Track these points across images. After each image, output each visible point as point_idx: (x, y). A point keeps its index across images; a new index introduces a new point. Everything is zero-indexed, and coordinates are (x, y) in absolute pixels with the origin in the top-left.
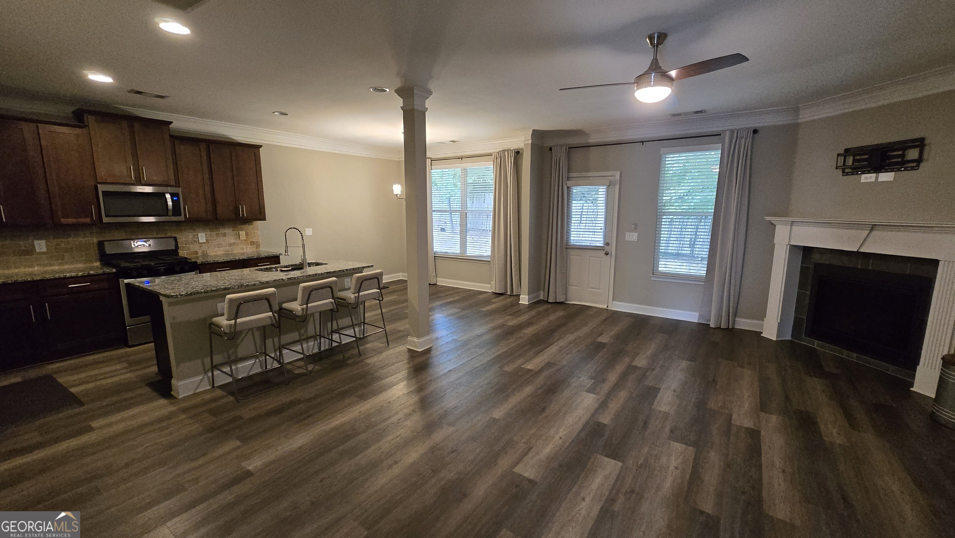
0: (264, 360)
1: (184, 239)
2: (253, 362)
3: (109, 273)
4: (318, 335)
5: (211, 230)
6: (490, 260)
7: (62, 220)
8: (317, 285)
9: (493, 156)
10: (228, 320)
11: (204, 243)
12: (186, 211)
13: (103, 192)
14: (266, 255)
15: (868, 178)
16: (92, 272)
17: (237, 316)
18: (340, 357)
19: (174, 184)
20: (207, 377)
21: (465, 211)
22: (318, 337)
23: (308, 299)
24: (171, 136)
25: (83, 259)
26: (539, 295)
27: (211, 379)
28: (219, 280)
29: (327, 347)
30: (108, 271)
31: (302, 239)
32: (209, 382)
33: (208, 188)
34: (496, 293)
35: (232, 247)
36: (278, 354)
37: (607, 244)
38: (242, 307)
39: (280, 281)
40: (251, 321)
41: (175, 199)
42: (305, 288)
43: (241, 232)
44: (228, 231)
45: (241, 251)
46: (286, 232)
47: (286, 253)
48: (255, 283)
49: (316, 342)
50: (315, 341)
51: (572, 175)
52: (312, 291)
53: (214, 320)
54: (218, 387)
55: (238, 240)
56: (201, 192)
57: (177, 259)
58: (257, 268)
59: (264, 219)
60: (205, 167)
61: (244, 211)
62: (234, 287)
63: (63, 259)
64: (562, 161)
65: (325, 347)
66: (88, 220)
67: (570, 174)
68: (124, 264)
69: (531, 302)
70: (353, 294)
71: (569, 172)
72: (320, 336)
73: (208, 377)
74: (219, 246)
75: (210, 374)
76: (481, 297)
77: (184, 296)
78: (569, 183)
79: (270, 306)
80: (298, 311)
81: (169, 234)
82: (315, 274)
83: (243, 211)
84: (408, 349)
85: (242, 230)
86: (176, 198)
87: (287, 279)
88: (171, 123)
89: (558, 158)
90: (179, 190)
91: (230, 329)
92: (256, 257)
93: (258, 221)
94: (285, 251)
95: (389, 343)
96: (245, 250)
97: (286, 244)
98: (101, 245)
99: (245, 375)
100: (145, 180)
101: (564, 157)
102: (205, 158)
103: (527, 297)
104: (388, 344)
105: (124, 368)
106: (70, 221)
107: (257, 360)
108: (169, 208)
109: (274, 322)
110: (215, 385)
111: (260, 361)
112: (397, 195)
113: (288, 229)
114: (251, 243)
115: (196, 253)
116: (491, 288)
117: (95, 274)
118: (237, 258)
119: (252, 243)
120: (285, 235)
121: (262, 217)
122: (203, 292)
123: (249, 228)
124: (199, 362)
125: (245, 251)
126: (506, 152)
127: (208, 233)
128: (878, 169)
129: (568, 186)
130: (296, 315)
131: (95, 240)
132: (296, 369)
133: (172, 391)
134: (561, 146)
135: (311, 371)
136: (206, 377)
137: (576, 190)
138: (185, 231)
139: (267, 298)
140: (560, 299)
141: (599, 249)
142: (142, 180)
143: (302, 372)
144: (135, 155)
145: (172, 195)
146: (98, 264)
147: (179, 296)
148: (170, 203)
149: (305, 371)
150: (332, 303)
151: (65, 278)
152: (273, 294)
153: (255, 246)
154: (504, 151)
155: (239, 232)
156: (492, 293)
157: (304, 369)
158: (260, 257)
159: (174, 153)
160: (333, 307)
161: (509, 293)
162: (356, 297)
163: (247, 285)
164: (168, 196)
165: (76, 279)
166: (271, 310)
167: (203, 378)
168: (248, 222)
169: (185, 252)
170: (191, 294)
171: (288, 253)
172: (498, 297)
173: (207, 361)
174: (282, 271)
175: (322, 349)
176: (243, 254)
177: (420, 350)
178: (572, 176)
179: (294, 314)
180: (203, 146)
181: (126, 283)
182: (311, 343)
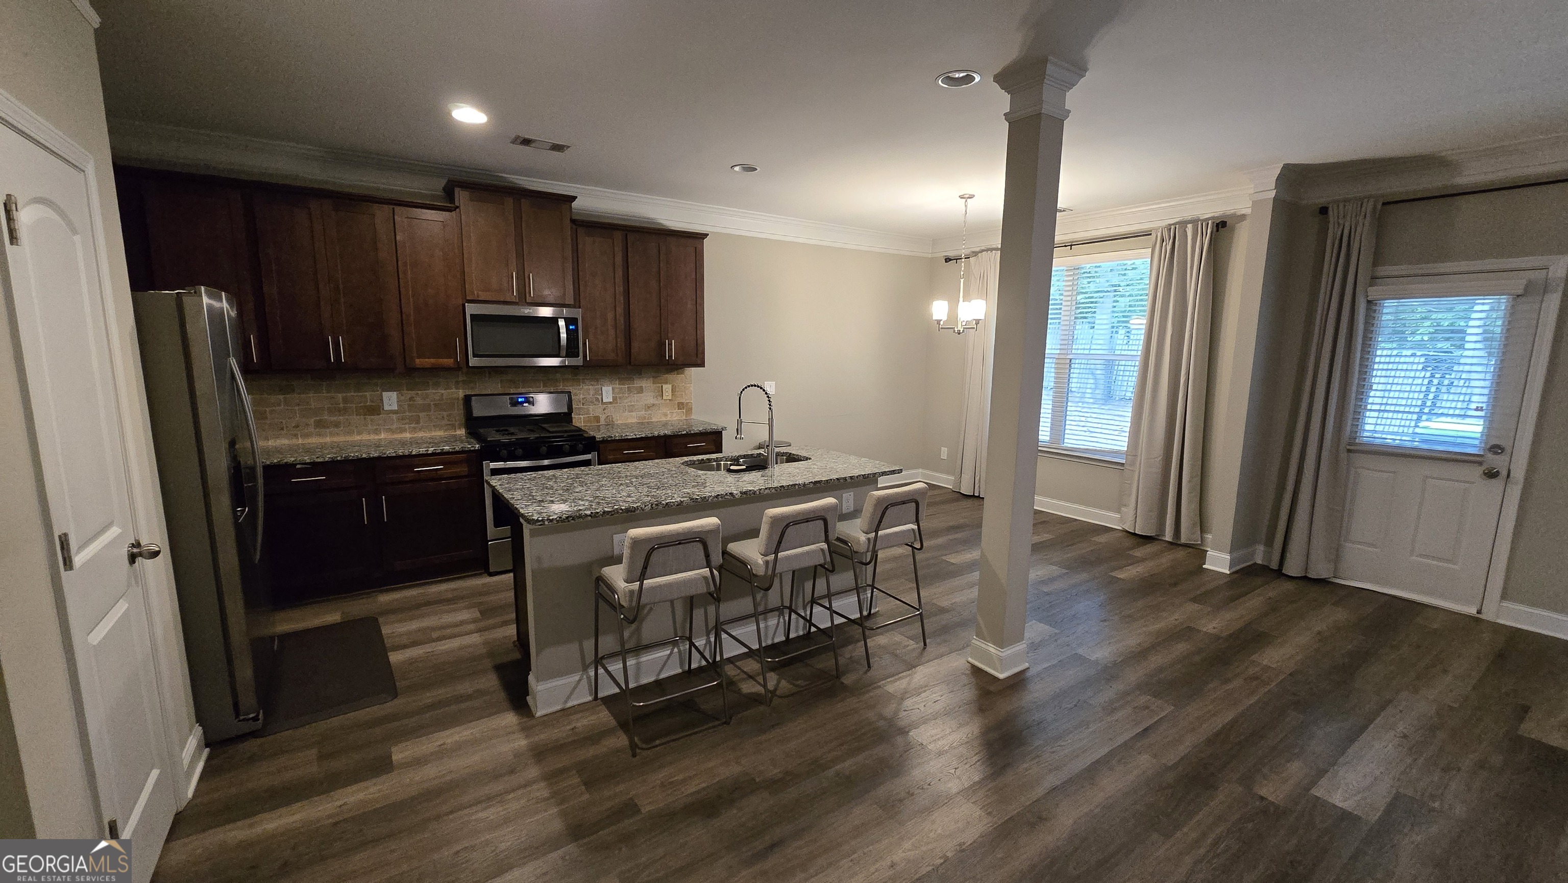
0: (688, 650)
1: (581, 395)
2: (668, 652)
3: (470, 451)
4: (786, 607)
5: (622, 380)
6: (1125, 462)
7: (417, 361)
8: (799, 513)
9: (1154, 235)
10: (627, 581)
11: (610, 403)
12: (586, 346)
13: (471, 315)
14: (700, 429)
16: (447, 448)
17: (644, 575)
18: (825, 663)
19: (572, 302)
20: (587, 677)
21: (1067, 354)
22: (787, 611)
23: (780, 542)
24: (573, 221)
25: (445, 422)
26: (1253, 554)
27: (593, 681)
28: (621, 484)
29: (801, 633)
30: (468, 448)
31: (770, 409)
32: (590, 685)
33: (620, 310)
34: (1135, 534)
35: (650, 412)
36: (713, 639)
37: (1496, 450)
38: (654, 558)
39: (726, 497)
40: (670, 585)
41: (571, 327)
42: (775, 520)
43: (665, 386)
44: (646, 383)
45: (664, 419)
46: (741, 392)
47: (738, 434)
48: (682, 500)
49: (781, 620)
50: (779, 616)
51: (1382, 270)
52: (787, 526)
53: (603, 573)
54: (602, 699)
55: (660, 398)
56: (610, 316)
57: (566, 432)
58: (686, 459)
59: (702, 365)
60: (620, 273)
61: (672, 349)
62: (644, 506)
63: (418, 422)
64: (1358, 238)
65: (797, 631)
66: (448, 362)
67: (1380, 268)
68: (493, 436)
69: (1238, 568)
70: (867, 533)
71: (1375, 263)
72: (791, 610)
73: (589, 678)
74: (631, 409)
75: (592, 673)
76: (1102, 539)
77: (555, 522)
78: (1373, 292)
79: (707, 556)
80: (757, 564)
81: (561, 387)
82: (792, 485)
83: (670, 350)
84: (973, 666)
85: (666, 383)
86: (573, 327)
87: (739, 494)
88: (574, 198)
89: (1346, 232)
90: (577, 313)
91: (631, 601)
92: (685, 432)
93: (692, 368)
94: (737, 430)
95: (928, 641)
96: (669, 416)
97: (740, 417)
98: (467, 399)
99: (652, 679)
100: (532, 296)
101: (1366, 228)
102: (619, 259)
103: (1228, 557)
104: (925, 644)
105: (474, 621)
106: (429, 362)
107: (676, 650)
108: (562, 344)
109: (712, 588)
110: (600, 695)
111: (680, 651)
112: (938, 322)
113: (746, 388)
114: (678, 406)
115: (597, 419)
116: (1122, 520)
117: (451, 450)
118: (656, 434)
119: (681, 406)
120: (740, 398)
121: (698, 361)
122: (590, 515)
123: (675, 378)
124: (575, 647)
125: (668, 419)
126: (1190, 226)
127: (618, 386)
129: (1369, 298)
130: (754, 574)
131: (461, 393)
132: (744, 679)
133: (528, 695)
134: (1361, 201)
135: (773, 692)
136: (585, 677)
137: (1389, 309)
138: (583, 383)
139: (700, 539)
140: (1320, 570)
141: (1466, 461)
142: (527, 295)
143: (753, 690)
144: (520, 255)
145: (568, 321)
146: (462, 432)
147: (546, 523)
148: (563, 335)
149: (760, 689)
150: (822, 550)
151: (410, 456)
152: (713, 532)
153: (684, 411)
154: (1183, 224)
155: (662, 386)
156: (1125, 533)
157: (759, 683)
158: (692, 432)
159: (576, 250)
160: (825, 559)
161: (1168, 537)
162: (869, 539)
163: (667, 504)
164: (562, 323)
165: (424, 458)
166: (709, 565)
167: (580, 680)
168: (677, 369)
169: (582, 417)
170: (567, 518)
171: (741, 435)
172: (1144, 544)
173: (589, 645)
174: (729, 471)
175: (792, 635)
176: (665, 424)
177: (1001, 676)
178: (1382, 274)
179: (750, 571)
180: (618, 235)
181: (491, 469)
182: (772, 622)
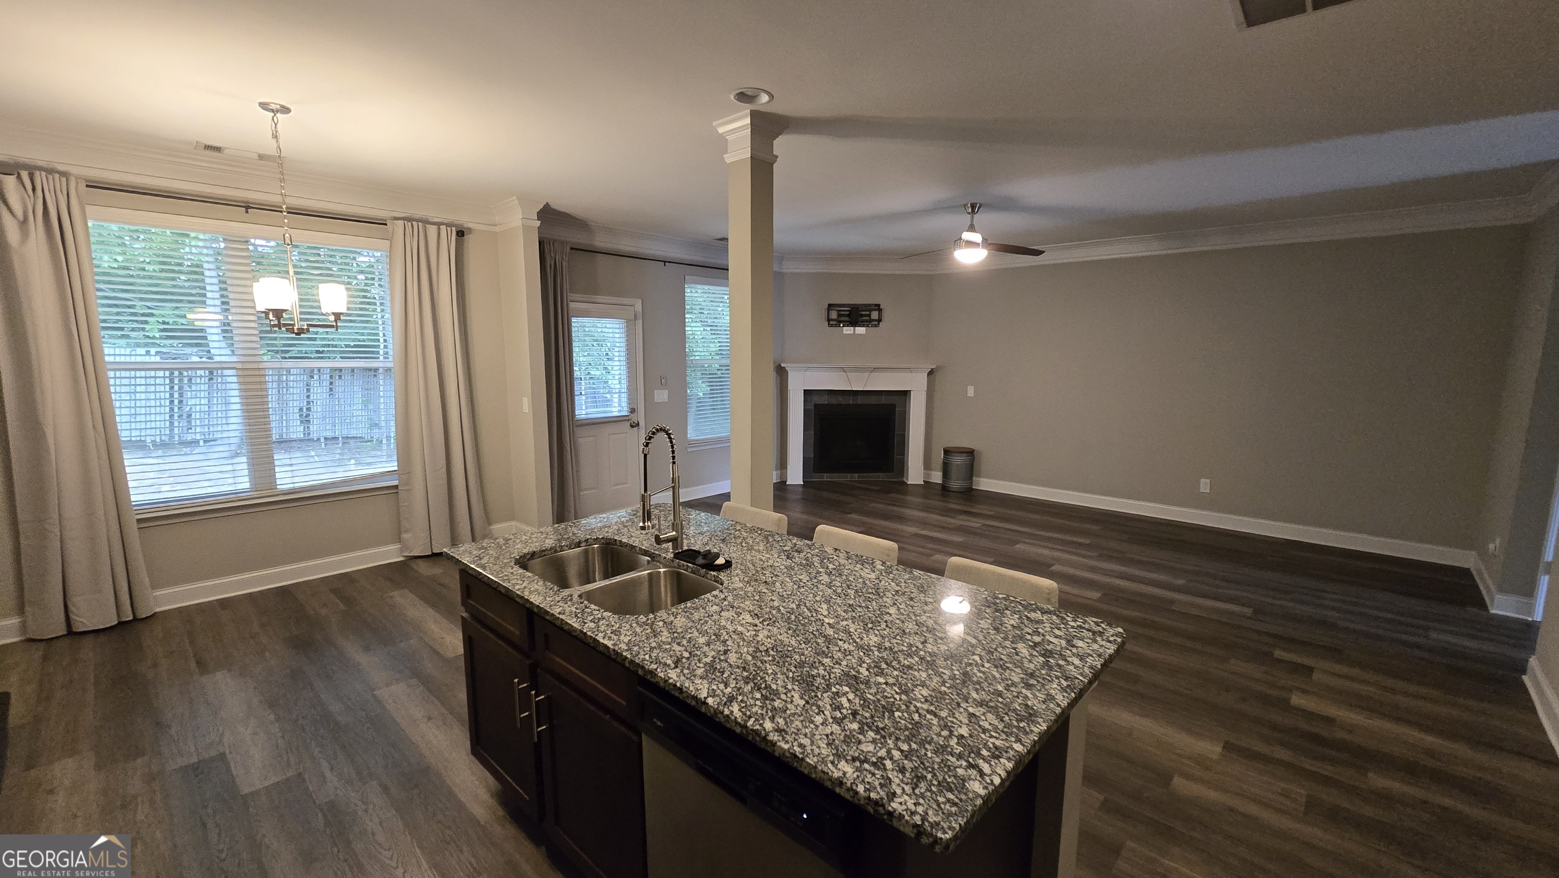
6: (396, 483)
9: (390, 226)
15: (848, 330)
37: (633, 411)
101: (566, 263)
116: (405, 549)
128: (854, 323)
137: (577, 325)
141: (619, 421)
